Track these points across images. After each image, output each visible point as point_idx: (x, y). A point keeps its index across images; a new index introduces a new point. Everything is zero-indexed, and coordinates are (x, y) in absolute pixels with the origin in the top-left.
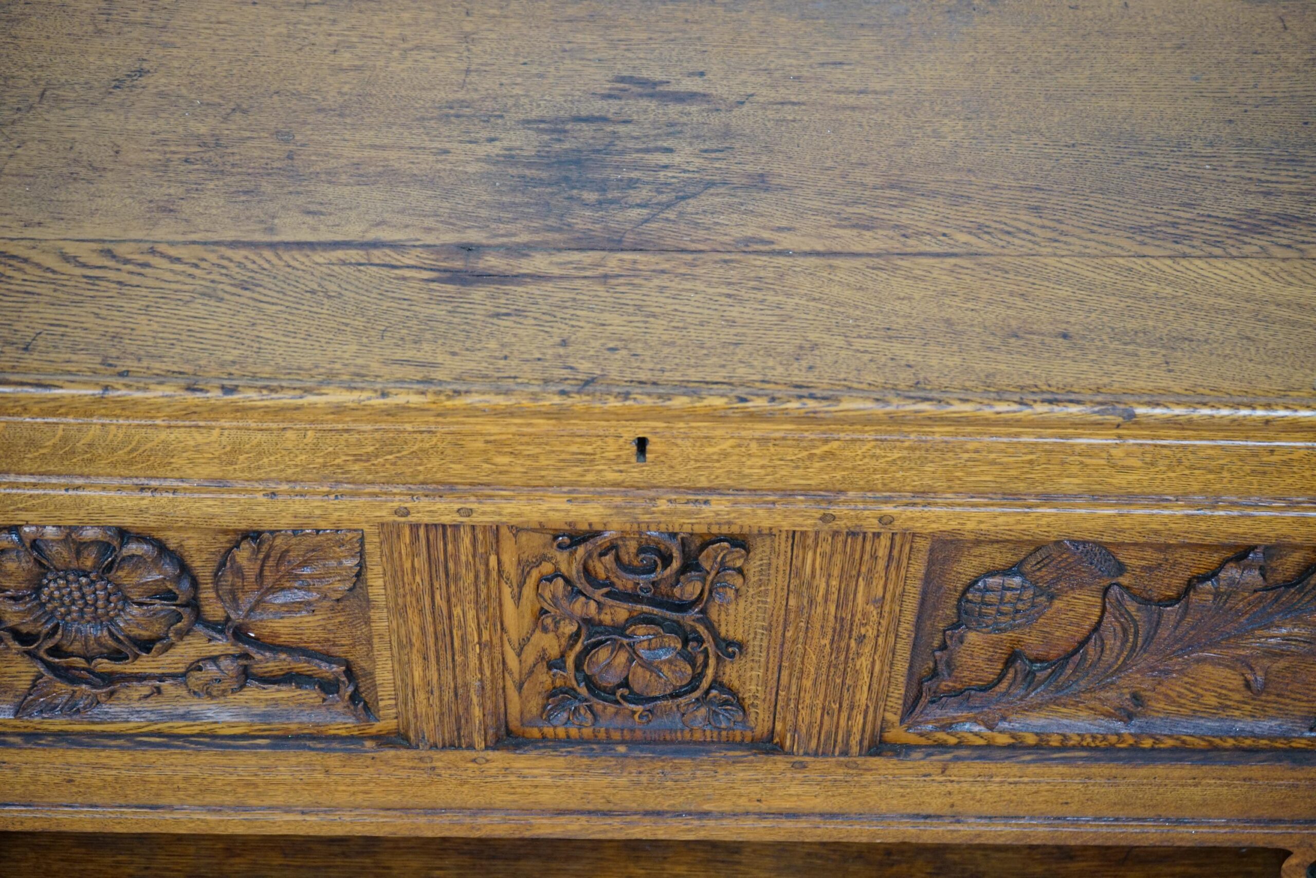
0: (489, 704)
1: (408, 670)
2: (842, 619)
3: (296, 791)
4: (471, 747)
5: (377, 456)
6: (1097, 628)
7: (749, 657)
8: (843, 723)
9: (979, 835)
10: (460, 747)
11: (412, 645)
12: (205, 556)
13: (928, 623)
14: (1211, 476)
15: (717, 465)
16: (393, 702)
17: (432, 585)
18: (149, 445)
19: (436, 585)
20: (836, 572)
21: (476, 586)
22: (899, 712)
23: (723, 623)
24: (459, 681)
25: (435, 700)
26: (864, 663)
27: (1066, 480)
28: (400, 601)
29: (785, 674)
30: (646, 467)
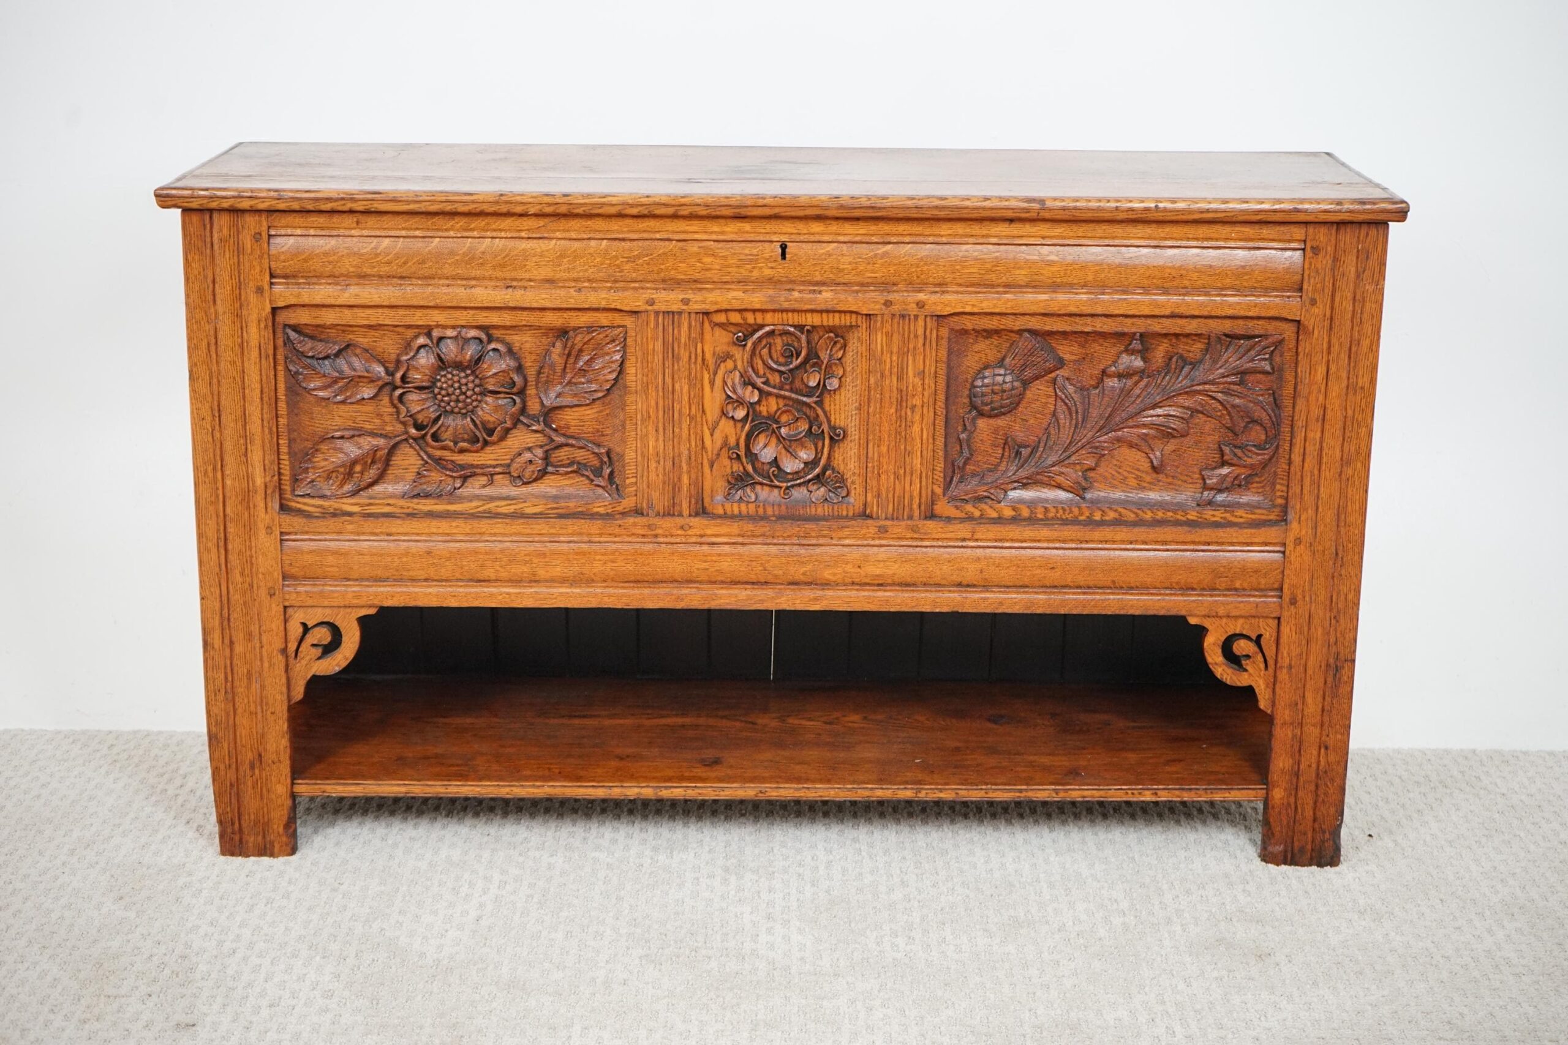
0: (693, 476)
1: (645, 442)
2: (901, 391)
3: (568, 560)
4: (680, 515)
5: (639, 258)
6: (1054, 414)
7: (849, 439)
8: (907, 487)
9: (1001, 603)
10: (674, 515)
11: (649, 417)
12: (534, 357)
13: (954, 408)
14: (1097, 268)
15: (825, 262)
16: (634, 480)
17: (664, 364)
18: (515, 253)
19: (666, 363)
20: (895, 350)
21: (689, 365)
22: (942, 486)
23: (832, 412)
24: (676, 450)
25: (661, 470)
26: (916, 429)
27: (1018, 272)
28: (645, 379)
29: (871, 445)
30: (786, 263)
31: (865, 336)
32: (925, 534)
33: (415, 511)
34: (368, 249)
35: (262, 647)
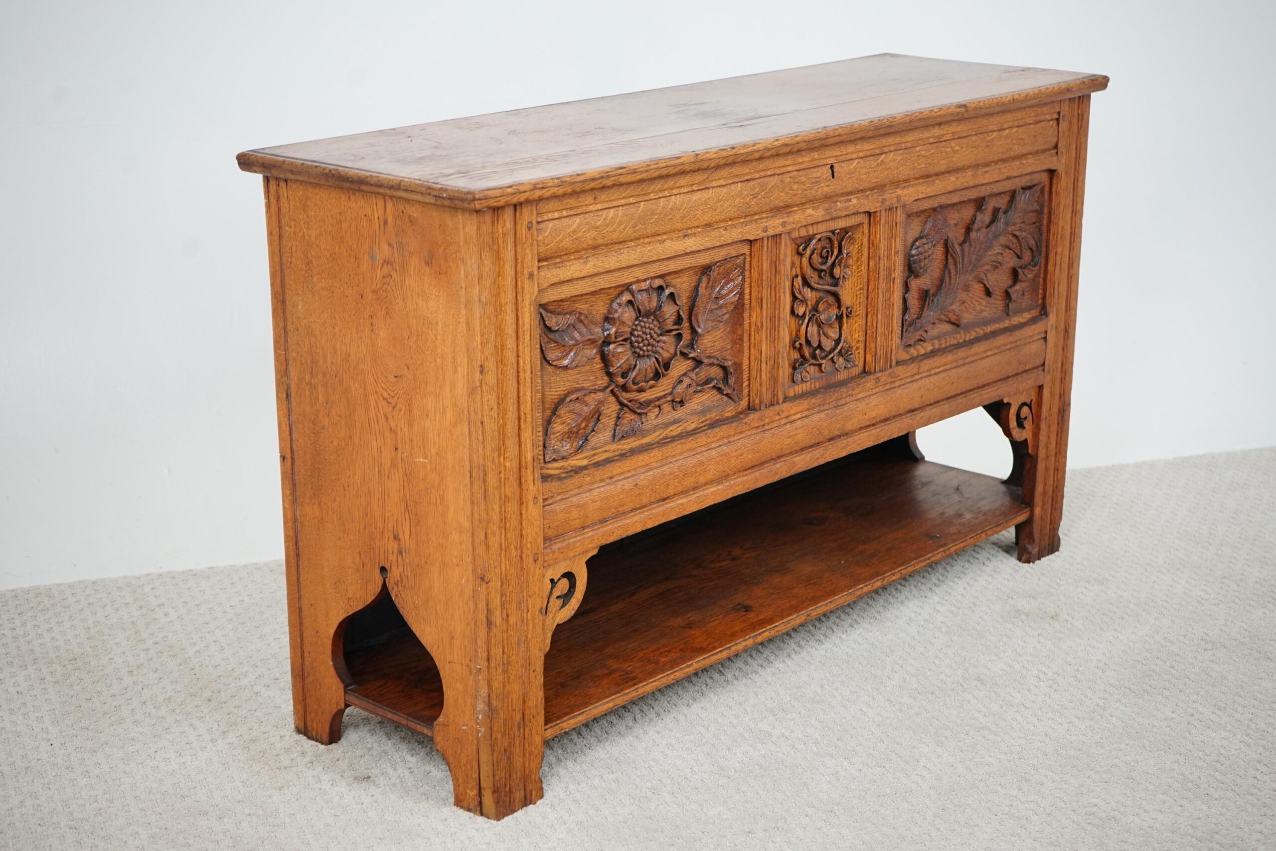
3: (717, 462)
4: (778, 402)
5: (759, 194)
6: (946, 267)
7: (854, 314)
10: (774, 404)
12: (687, 294)
13: (905, 274)
15: (853, 175)
16: (747, 383)
18: (690, 205)
22: (901, 337)
23: (847, 296)
27: (942, 163)
30: (835, 181)
31: (866, 231)
32: (898, 376)
33: (623, 452)
34: (601, 222)
35: (528, 611)
